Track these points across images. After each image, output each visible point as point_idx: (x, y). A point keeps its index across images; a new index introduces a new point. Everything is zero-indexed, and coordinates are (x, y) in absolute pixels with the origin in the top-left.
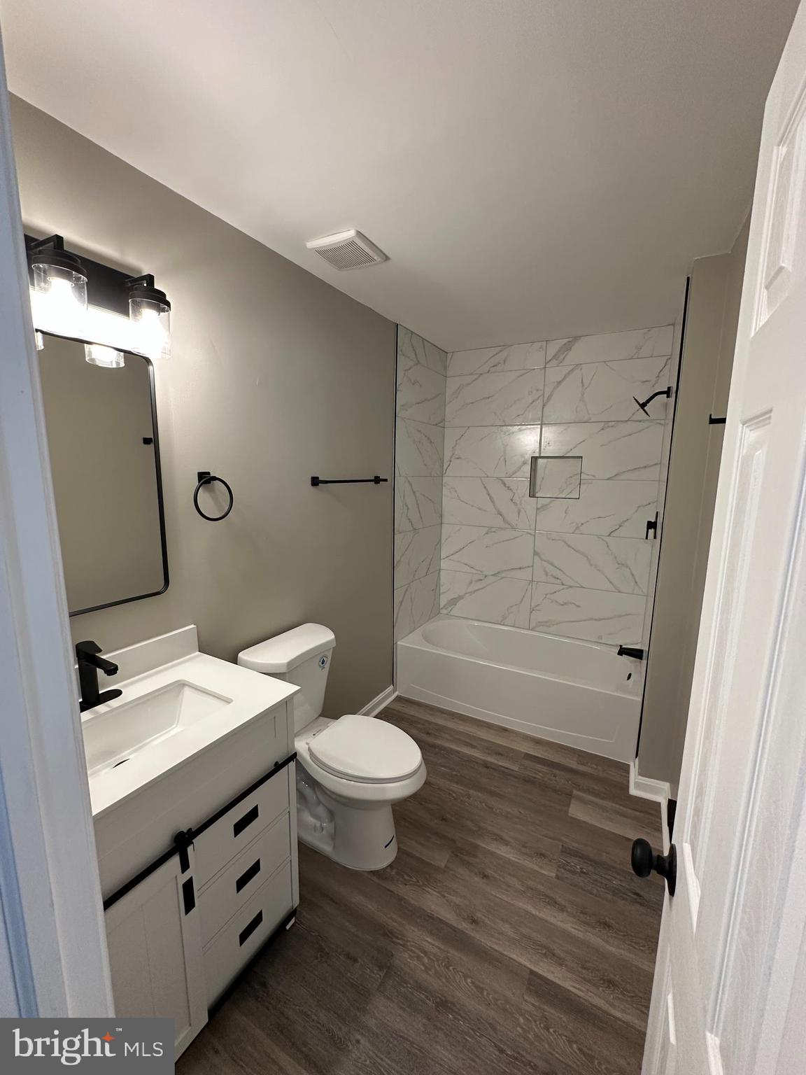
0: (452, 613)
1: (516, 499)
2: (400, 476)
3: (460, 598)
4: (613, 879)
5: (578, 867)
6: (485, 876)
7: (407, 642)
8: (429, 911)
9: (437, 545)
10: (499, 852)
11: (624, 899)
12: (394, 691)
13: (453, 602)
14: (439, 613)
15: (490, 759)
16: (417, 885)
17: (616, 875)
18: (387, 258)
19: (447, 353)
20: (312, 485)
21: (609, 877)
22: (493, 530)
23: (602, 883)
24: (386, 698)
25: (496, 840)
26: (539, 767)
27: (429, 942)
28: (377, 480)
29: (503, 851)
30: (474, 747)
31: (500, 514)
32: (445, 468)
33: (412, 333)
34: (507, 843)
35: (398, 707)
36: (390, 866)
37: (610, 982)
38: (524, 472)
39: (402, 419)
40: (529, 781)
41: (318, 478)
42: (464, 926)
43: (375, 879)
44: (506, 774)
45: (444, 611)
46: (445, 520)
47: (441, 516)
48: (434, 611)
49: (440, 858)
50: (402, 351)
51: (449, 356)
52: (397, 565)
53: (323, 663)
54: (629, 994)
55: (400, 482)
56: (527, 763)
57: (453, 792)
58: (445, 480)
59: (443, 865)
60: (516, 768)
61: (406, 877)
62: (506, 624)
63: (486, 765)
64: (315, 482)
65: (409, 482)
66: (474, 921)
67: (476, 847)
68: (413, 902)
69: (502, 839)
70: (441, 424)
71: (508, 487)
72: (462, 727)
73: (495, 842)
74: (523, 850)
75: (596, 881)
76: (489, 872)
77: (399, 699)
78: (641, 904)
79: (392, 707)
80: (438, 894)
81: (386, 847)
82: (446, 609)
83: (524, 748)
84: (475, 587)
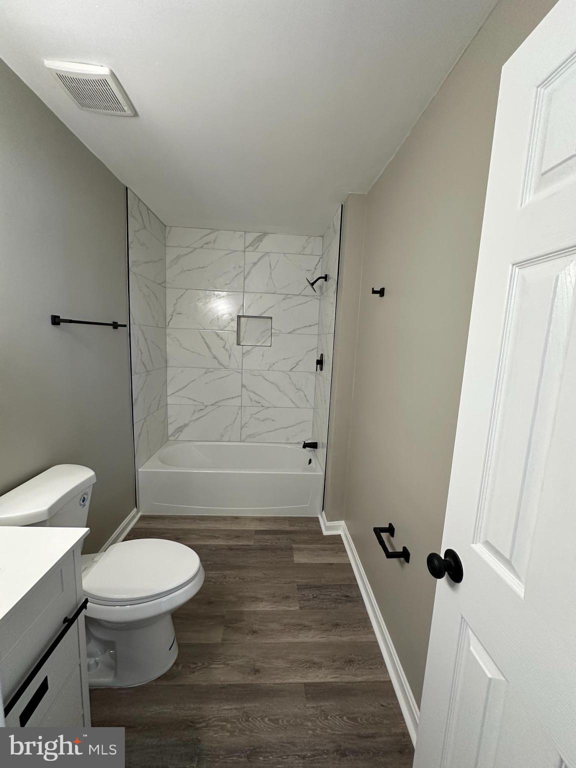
0: (179, 439)
1: (227, 347)
2: (134, 324)
3: (186, 425)
4: (331, 593)
5: (310, 595)
6: (254, 632)
7: (147, 468)
8: (220, 683)
9: (163, 385)
10: (258, 609)
11: (341, 603)
12: (138, 512)
13: (180, 429)
14: (168, 440)
15: (232, 543)
16: (205, 668)
17: (333, 590)
18: (136, 114)
19: (166, 226)
20: (52, 324)
21: (329, 593)
22: (210, 370)
23: (326, 599)
24: (131, 521)
25: (254, 601)
26: (267, 537)
27: (228, 709)
28: (115, 325)
29: (262, 607)
30: (218, 538)
31: (215, 358)
32: (167, 321)
33: (139, 200)
34: (262, 600)
35: (143, 525)
36: (176, 664)
37: (350, 661)
38: (232, 327)
39: (135, 274)
40: (264, 549)
41: (59, 317)
42: (250, 679)
43: (165, 683)
44: (245, 550)
45: (172, 438)
46: (170, 364)
47: (166, 361)
48: (164, 439)
49: (216, 635)
50: (131, 213)
51: (168, 228)
52: (135, 401)
53: (83, 501)
54: (361, 662)
55: (134, 330)
56: (257, 537)
57: (212, 578)
58: (168, 331)
59: (220, 640)
60: (252, 543)
61: (192, 666)
62: (223, 440)
63: (230, 548)
64: (56, 321)
65: (141, 330)
66: (256, 671)
67: (242, 612)
68: (204, 684)
69: (258, 599)
70: (163, 284)
71: (221, 338)
72: (203, 526)
73: (254, 603)
74: (274, 599)
75: (323, 599)
76: (256, 627)
77: (143, 518)
78: (350, 602)
79: (138, 527)
80: (223, 666)
81: (170, 649)
82: (174, 436)
83: (254, 527)
84: (196, 416)
